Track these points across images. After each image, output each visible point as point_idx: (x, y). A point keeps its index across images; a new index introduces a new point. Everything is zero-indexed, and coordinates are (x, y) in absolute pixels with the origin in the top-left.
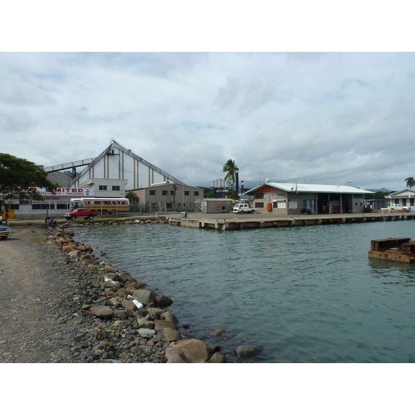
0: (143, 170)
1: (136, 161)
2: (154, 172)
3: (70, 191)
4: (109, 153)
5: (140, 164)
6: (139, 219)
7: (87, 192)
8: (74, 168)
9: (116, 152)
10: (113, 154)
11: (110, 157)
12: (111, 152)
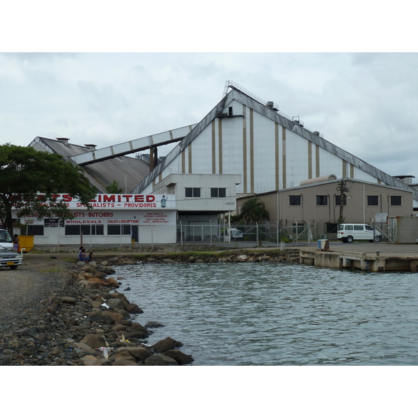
0: (297, 147)
1: (280, 128)
2: (320, 150)
3: (132, 200)
4: (222, 114)
5: (289, 134)
6: (246, 253)
7: (163, 201)
8: (154, 148)
9: (237, 110)
10: (231, 116)
11: (225, 123)
12: (226, 111)
